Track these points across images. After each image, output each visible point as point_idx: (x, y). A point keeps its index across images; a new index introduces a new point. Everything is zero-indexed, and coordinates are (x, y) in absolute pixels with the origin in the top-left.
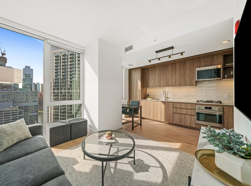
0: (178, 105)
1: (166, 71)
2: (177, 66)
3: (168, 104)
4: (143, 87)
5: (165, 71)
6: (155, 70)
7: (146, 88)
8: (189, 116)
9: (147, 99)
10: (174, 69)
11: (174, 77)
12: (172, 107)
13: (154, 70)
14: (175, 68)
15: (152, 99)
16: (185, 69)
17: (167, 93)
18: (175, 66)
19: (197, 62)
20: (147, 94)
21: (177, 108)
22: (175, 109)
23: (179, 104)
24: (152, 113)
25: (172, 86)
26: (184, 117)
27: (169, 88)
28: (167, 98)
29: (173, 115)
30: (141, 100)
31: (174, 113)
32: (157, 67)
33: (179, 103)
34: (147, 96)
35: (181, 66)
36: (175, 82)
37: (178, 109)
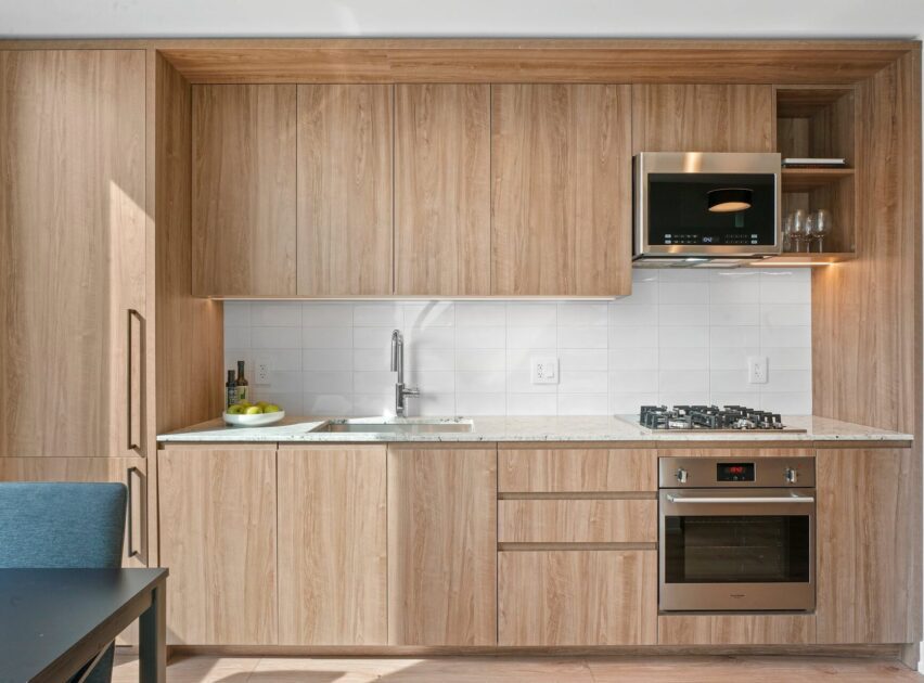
0: (539, 468)
1: (415, 138)
2: (508, 112)
3: (452, 467)
4: (189, 291)
5: (406, 140)
6: (316, 121)
7: (220, 305)
8: (614, 559)
9: (230, 417)
10: (485, 134)
11: (483, 209)
12: (482, 495)
13: (304, 119)
14: (494, 130)
15: (278, 416)
16: (562, 150)
17: (415, 347)
18: (495, 109)
19: (639, 107)
20: (230, 365)
21: (530, 495)
22: (509, 508)
23: (539, 453)
24: (286, 581)
25: (468, 289)
26: (585, 574)
27: (426, 311)
28: (417, 394)
29: (495, 572)
30: (153, 438)
31: (500, 547)
32: (337, 91)
33: (544, 445)
34: (231, 384)
35: (535, 119)
36: (494, 250)
37: (537, 503)
